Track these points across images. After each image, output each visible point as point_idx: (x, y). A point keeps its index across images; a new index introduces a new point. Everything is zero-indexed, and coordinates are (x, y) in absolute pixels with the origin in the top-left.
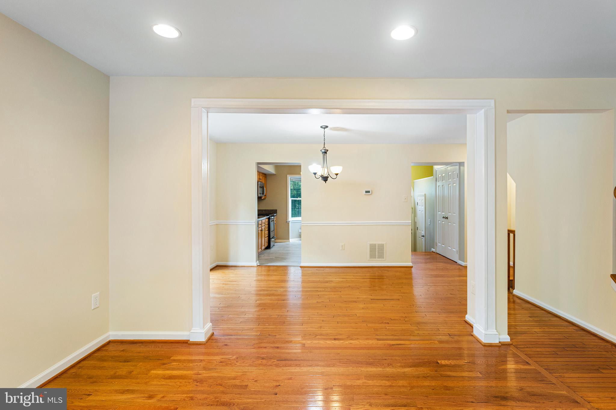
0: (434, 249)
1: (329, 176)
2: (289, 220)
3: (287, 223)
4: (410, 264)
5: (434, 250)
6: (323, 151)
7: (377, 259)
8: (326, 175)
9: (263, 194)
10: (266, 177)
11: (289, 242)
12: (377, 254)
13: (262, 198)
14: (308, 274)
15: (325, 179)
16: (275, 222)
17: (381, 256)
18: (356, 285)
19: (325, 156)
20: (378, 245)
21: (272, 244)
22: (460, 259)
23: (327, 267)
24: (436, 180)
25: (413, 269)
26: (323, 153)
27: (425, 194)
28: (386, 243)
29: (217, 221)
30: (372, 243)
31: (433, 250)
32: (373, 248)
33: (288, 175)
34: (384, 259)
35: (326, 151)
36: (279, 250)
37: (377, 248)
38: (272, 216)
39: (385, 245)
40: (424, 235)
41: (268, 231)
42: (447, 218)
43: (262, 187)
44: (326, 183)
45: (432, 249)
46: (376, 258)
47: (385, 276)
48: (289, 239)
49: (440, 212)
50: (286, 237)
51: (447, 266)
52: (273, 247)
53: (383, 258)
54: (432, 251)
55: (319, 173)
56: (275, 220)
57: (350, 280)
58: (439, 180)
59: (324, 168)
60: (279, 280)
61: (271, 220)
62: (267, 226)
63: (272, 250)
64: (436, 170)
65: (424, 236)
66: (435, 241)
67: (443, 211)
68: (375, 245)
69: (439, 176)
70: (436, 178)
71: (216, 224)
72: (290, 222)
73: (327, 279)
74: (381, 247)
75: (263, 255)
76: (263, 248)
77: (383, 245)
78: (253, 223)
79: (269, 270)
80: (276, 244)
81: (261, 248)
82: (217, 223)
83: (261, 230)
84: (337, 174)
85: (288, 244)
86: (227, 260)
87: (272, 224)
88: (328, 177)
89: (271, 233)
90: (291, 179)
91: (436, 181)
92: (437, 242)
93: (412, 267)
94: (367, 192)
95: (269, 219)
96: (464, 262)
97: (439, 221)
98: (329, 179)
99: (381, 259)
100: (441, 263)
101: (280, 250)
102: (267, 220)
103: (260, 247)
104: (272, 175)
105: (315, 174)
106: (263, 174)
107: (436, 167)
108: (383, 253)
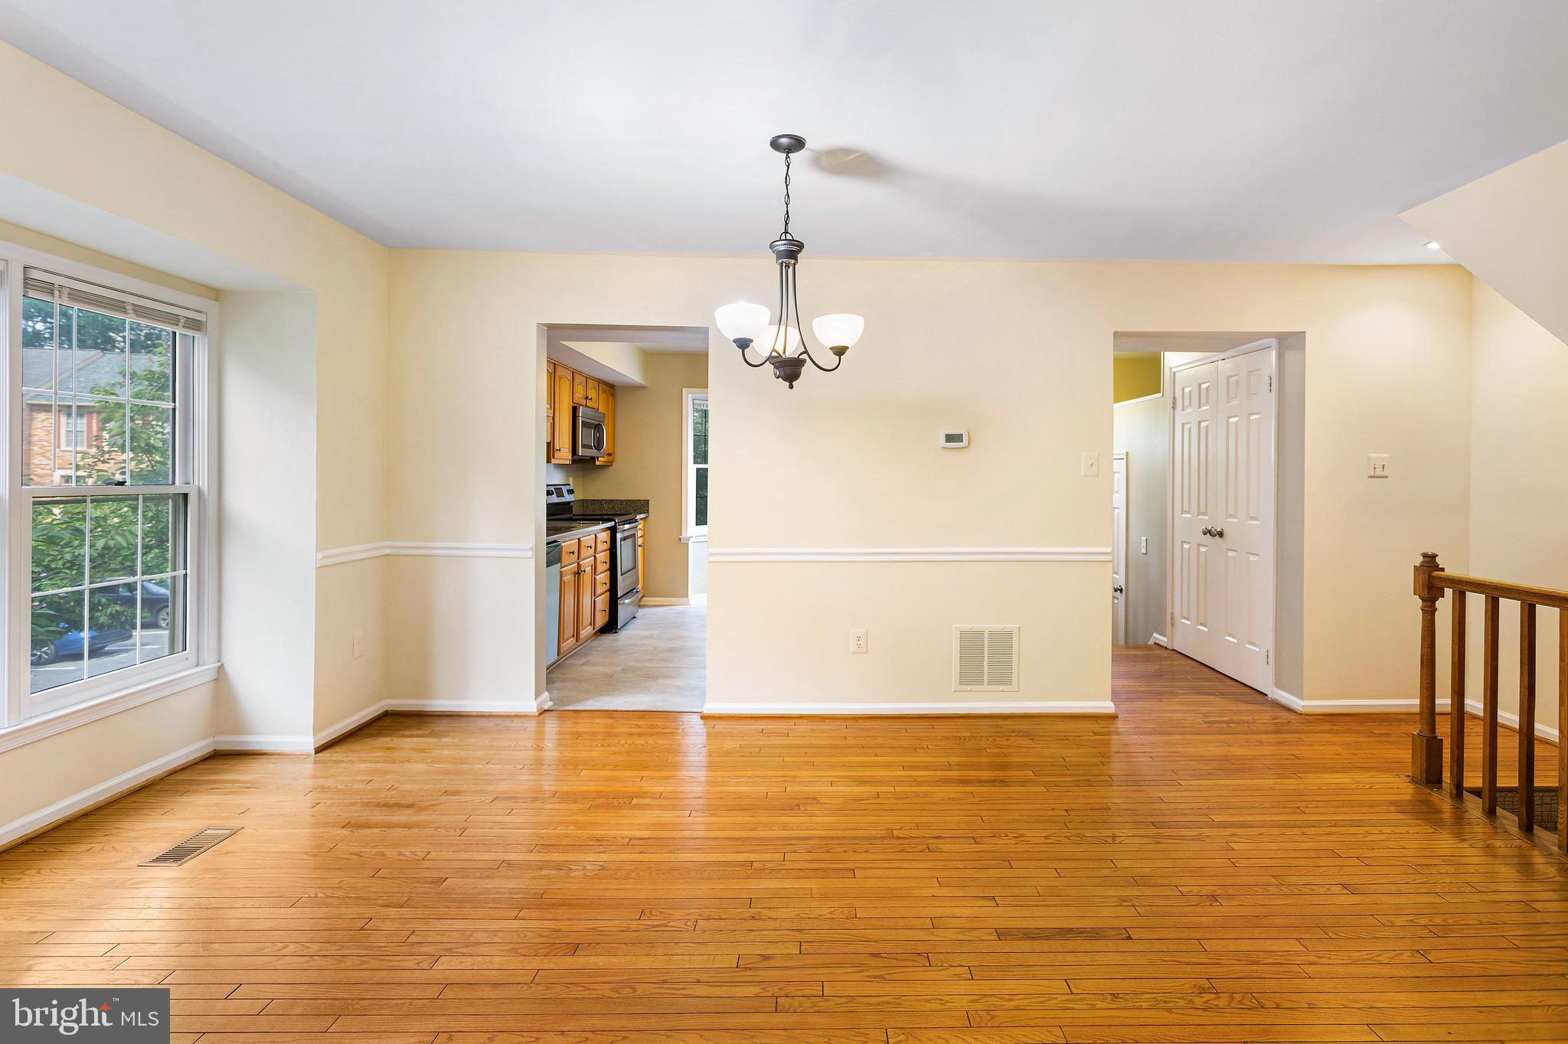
0: (1164, 636)
1: (805, 356)
2: (689, 535)
3: (682, 545)
4: (1107, 706)
5: (1165, 639)
6: (782, 246)
7: (985, 687)
8: (792, 352)
9: (599, 447)
10: (613, 395)
11: (687, 604)
12: (986, 669)
13: (597, 463)
14: (728, 753)
15: (789, 369)
16: (640, 541)
17: (1002, 675)
18: (917, 827)
19: (790, 271)
20: (991, 633)
21: (623, 614)
22: (1279, 684)
23: (801, 717)
24: (1174, 403)
25: (1120, 725)
26: (780, 255)
27: (1127, 453)
28: (1019, 627)
29: (388, 543)
30: (968, 626)
31: (1163, 640)
32: (971, 644)
33: (683, 389)
34: (1014, 687)
35: (795, 248)
36: (645, 637)
37: (986, 646)
38: (624, 523)
39: (1015, 637)
40: (1124, 588)
41: (608, 572)
42: (1221, 534)
43: (596, 425)
44: (791, 387)
45: (1155, 635)
46: (982, 683)
47: (1025, 766)
48: (685, 594)
49: (1188, 512)
50: (680, 590)
51: (1240, 712)
52: (630, 626)
53: (1010, 683)
54: (1155, 643)
55: (763, 346)
56: (640, 533)
57: (891, 789)
58: (1187, 403)
59: (783, 328)
60: (599, 794)
61: (619, 536)
62: (603, 556)
63: (623, 636)
64: (1174, 370)
65: (1121, 590)
66: (1169, 611)
67: (1203, 510)
68: (980, 634)
69: (1187, 390)
70: (1174, 398)
71: (386, 555)
72: (691, 540)
73: (796, 788)
74: (1003, 642)
75: (582, 661)
76: (586, 631)
77: (1010, 634)
78: (526, 550)
79: (578, 735)
80: (641, 612)
81: (577, 635)
82: (387, 551)
83: (575, 573)
84: (840, 351)
85: (683, 612)
86: (425, 692)
87: (624, 551)
88: (802, 363)
89: (620, 577)
90: (696, 402)
91: (1174, 408)
92: (1177, 615)
93: (1113, 717)
94: (950, 438)
95: (613, 531)
96: (1302, 698)
97: (1183, 542)
98: (808, 369)
99: (1001, 688)
100: (1211, 698)
101: (651, 637)
102: (605, 536)
103: (569, 630)
104: (633, 388)
105: (743, 344)
106: (600, 382)
107: (1173, 361)
108: (1007, 664)
